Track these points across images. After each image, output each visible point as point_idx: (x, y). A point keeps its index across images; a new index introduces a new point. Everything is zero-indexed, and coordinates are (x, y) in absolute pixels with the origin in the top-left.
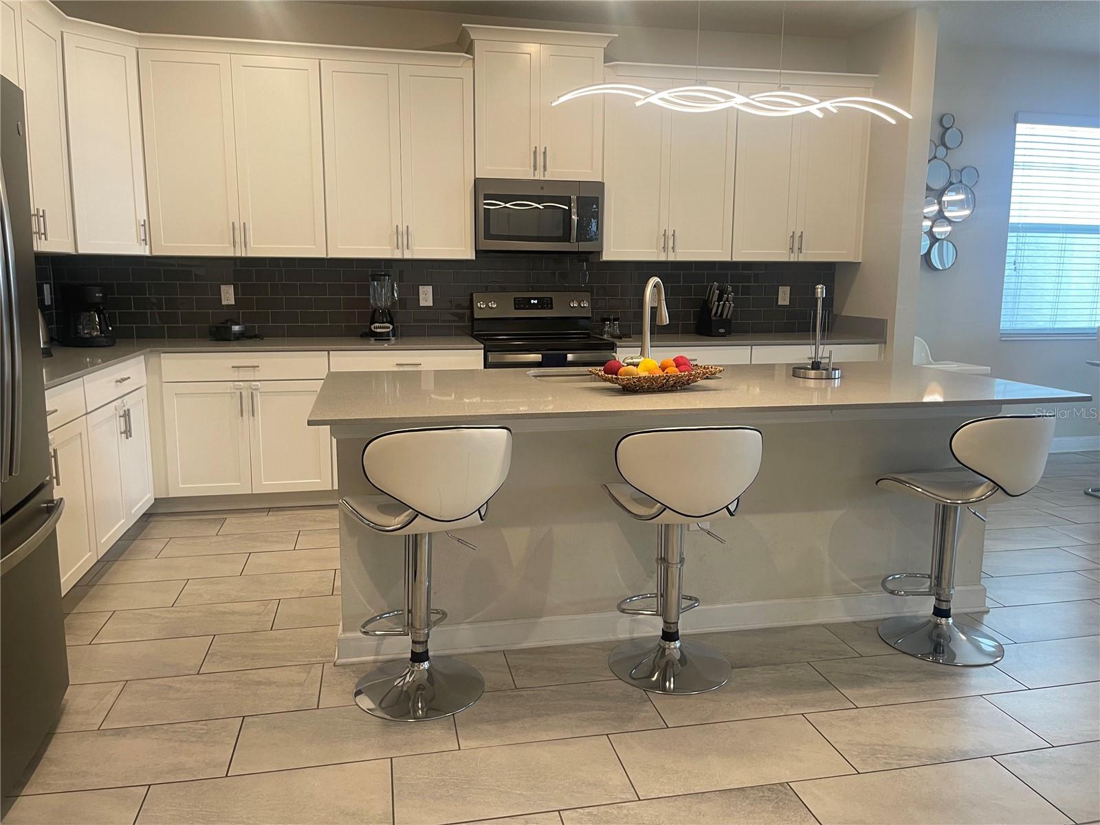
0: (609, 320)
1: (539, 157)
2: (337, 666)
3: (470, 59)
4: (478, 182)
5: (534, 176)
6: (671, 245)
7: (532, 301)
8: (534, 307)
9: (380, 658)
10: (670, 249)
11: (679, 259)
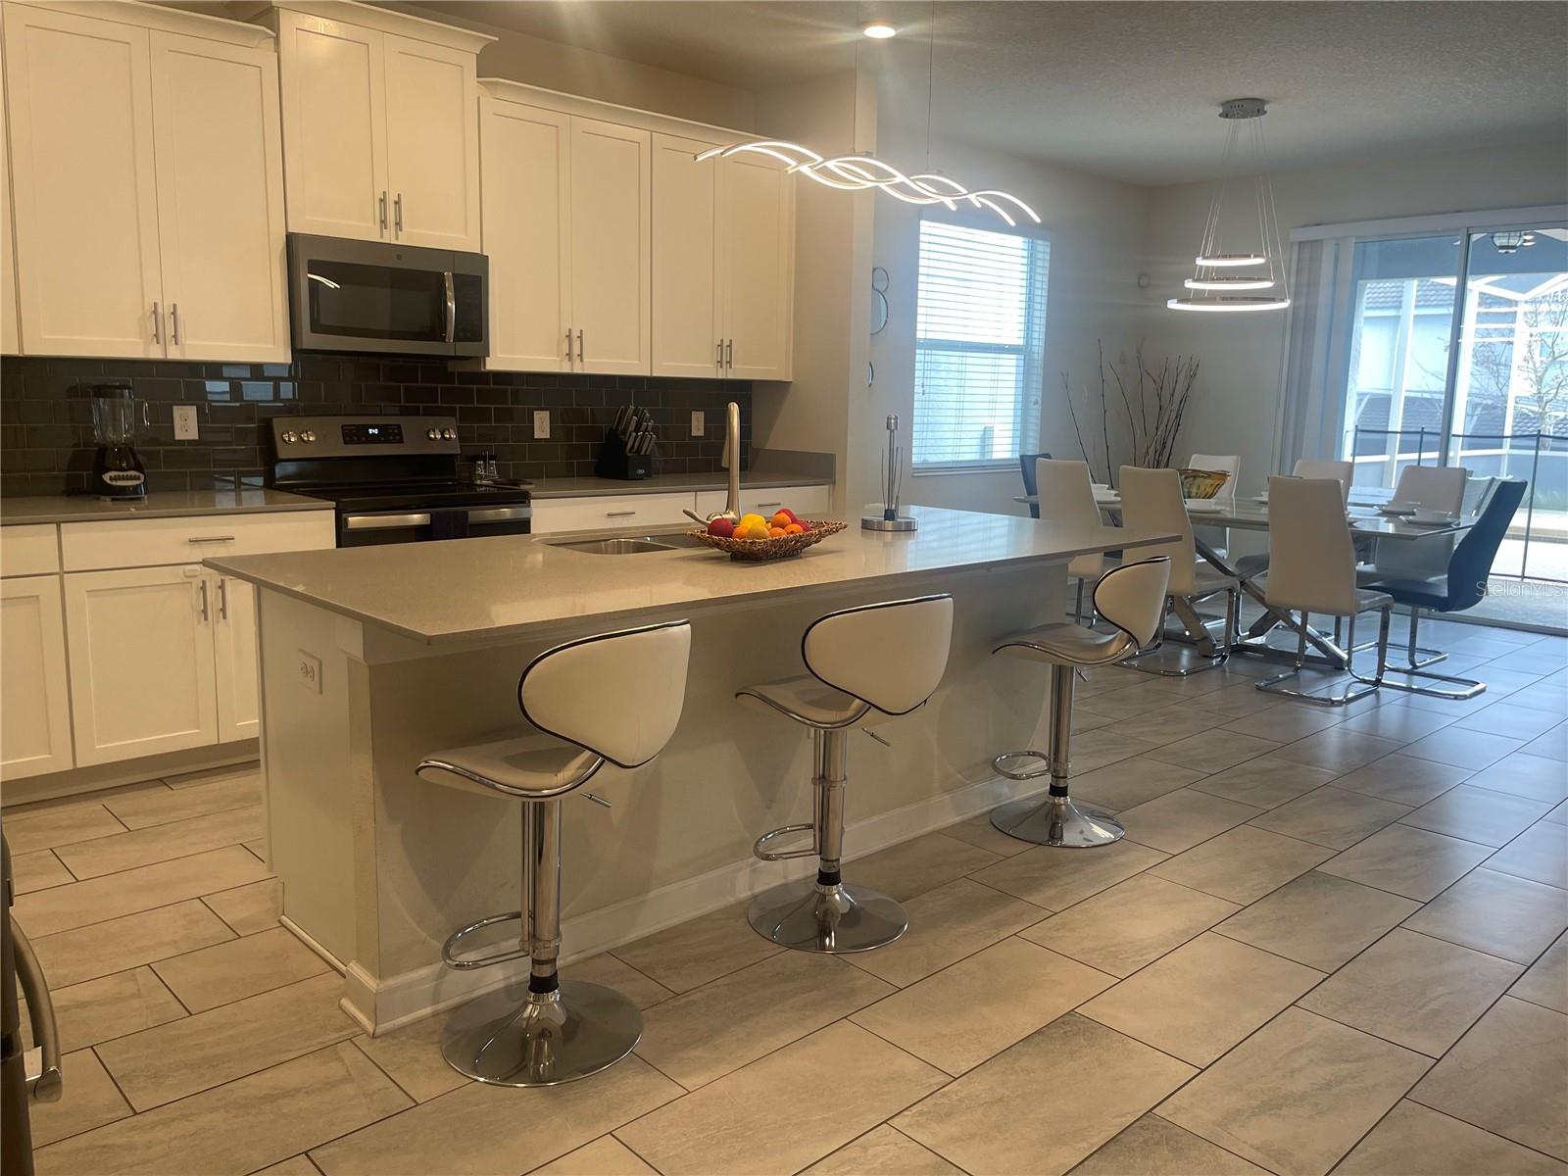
0: (484, 459)
1: (389, 208)
2: (379, 1037)
3: (271, 37)
4: (291, 239)
5: (382, 237)
6: (576, 350)
7: (371, 431)
8: (374, 439)
9: (441, 1006)
10: (575, 357)
11: (588, 371)
